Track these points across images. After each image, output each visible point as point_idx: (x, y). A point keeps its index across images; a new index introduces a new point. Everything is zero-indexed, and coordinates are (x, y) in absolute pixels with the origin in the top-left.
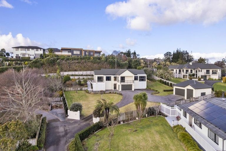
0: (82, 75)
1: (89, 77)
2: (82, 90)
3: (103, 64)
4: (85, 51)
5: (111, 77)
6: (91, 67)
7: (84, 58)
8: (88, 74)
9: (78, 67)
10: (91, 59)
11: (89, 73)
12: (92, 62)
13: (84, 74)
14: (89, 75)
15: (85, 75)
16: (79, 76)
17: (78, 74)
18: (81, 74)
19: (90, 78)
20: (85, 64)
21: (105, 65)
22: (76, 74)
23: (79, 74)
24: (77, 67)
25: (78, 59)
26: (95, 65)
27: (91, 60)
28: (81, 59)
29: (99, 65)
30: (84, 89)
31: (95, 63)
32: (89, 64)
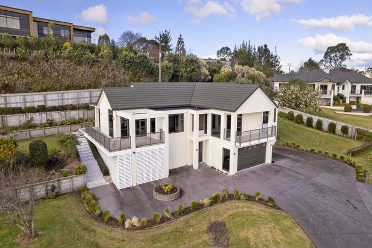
0: (42, 109)
1: (75, 114)
2: (58, 195)
3: (106, 67)
4: (41, 24)
5: (182, 115)
6: (69, 76)
7: (38, 46)
8: (66, 103)
9: (18, 73)
10: (66, 48)
11: (70, 97)
12: (70, 58)
13: (50, 104)
14: (73, 108)
15: (54, 109)
16: (29, 115)
17: (22, 106)
18: (36, 105)
19: (77, 118)
20: (46, 66)
21: (113, 70)
22: (14, 106)
23: (28, 105)
24: (13, 74)
25: (15, 46)
26: (81, 69)
27: (65, 53)
28: (28, 46)
29: (95, 69)
30: (66, 185)
31: (79, 63)
32: (62, 65)
